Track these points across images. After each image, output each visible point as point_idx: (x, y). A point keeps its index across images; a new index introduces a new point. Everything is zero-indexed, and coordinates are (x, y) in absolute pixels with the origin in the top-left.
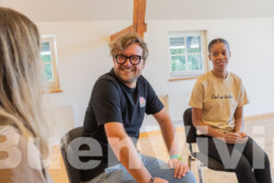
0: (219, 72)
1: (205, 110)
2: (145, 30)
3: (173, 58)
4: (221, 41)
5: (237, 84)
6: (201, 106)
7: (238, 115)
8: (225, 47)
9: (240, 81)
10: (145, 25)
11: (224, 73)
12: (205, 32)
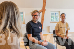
0: (63, 21)
1: (59, 30)
2: (45, 11)
3: (51, 18)
4: (64, 14)
5: (67, 25)
6: (58, 29)
7: (67, 32)
8: (65, 15)
9: (68, 24)
10: (45, 9)
11: (64, 22)
12: (59, 12)
